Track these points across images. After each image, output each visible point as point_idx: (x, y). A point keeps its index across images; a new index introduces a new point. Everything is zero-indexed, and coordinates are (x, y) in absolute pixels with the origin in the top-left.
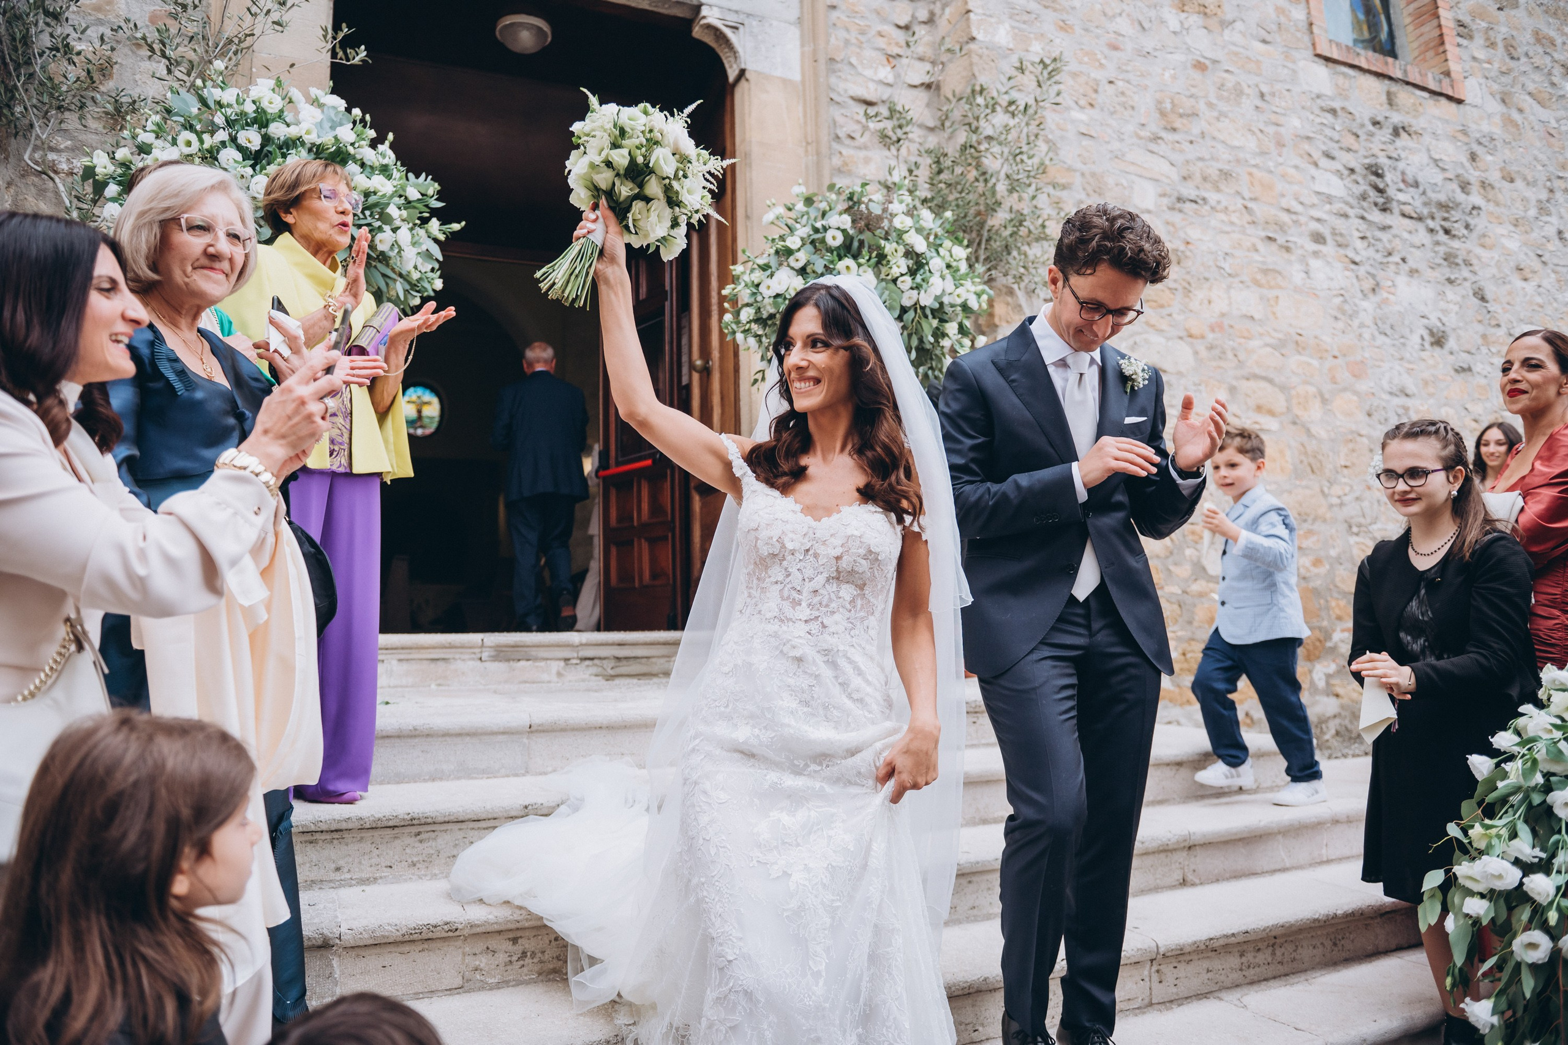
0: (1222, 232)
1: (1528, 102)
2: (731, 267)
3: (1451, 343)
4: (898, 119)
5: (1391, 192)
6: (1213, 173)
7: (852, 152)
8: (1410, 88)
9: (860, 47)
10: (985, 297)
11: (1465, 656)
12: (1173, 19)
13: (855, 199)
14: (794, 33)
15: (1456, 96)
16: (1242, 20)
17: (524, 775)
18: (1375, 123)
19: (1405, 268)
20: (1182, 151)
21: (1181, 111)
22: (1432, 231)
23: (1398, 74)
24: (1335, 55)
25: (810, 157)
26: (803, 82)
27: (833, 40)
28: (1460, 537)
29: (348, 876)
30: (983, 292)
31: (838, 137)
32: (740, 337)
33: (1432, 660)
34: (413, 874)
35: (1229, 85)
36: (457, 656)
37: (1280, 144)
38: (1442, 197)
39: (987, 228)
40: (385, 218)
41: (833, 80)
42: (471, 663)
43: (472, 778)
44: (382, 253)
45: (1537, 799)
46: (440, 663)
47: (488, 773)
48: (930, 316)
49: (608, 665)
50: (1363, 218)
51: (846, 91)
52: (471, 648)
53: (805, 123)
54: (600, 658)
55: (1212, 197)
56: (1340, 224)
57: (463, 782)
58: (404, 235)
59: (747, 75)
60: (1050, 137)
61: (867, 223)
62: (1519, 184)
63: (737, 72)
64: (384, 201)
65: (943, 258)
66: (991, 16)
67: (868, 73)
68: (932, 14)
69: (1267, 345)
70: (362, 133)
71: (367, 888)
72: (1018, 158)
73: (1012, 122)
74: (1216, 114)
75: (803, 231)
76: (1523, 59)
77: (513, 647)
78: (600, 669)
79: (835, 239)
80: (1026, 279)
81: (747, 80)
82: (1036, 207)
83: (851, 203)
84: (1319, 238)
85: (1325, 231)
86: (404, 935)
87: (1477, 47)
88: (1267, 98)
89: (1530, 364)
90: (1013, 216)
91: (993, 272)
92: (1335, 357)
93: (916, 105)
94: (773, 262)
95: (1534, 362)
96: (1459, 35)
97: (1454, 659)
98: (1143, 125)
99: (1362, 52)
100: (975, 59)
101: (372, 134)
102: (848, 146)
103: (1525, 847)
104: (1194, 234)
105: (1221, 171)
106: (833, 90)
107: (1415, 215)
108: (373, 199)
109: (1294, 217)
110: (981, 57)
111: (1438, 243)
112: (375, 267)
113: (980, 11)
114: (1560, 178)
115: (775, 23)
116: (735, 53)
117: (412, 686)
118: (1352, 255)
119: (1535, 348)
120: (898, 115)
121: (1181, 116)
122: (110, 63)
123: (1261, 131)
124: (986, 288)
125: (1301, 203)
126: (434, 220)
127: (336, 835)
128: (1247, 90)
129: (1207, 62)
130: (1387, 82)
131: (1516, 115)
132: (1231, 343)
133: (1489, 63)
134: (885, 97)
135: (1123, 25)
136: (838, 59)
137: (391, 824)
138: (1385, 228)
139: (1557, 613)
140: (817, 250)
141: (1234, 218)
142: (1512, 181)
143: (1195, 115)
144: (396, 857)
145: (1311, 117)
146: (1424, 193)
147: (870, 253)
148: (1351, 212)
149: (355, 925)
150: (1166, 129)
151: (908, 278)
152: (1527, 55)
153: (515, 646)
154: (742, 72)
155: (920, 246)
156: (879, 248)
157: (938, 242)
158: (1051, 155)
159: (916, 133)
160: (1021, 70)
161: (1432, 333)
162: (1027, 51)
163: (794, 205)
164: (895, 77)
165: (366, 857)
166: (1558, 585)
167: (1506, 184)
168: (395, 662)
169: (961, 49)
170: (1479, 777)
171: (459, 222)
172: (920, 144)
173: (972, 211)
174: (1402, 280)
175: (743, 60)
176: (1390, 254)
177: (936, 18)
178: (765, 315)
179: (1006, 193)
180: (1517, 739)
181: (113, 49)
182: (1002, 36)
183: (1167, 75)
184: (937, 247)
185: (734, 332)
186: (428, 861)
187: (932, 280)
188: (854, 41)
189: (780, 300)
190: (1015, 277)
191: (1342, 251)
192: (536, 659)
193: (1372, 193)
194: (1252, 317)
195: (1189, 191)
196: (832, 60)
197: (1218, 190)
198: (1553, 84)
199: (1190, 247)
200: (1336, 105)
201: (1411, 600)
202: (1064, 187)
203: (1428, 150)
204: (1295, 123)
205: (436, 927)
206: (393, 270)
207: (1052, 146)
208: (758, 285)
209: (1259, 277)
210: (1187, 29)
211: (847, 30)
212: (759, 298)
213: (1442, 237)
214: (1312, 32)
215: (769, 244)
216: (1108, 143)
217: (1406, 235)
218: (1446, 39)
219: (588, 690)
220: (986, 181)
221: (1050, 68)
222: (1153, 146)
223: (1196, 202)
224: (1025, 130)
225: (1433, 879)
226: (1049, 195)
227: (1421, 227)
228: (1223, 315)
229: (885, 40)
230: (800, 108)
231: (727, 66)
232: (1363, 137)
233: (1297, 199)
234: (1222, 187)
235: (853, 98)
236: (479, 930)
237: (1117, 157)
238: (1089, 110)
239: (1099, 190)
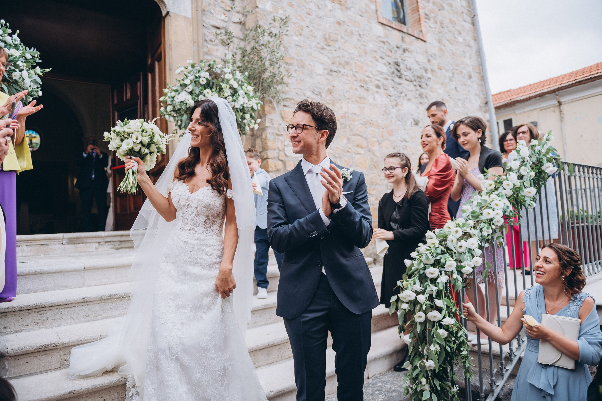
0: (346, 83)
1: (447, 43)
2: (163, 90)
3: (421, 124)
4: (229, 36)
5: (402, 72)
6: (343, 62)
7: (211, 46)
8: (409, 36)
9: (215, 6)
10: (259, 105)
11: (409, 229)
12: (330, 6)
13: (211, 66)
15: (424, 39)
16: (354, 8)
17: (82, 287)
18: (398, 47)
19: (406, 98)
20: (332, 53)
21: (332, 39)
22: (415, 86)
23: (405, 30)
24: (385, 22)
25: (195, 48)
26: (192, 18)
27: (204, 3)
28: (407, 192)
29: (9, 330)
30: (259, 103)
31: (206, 40)
32: (167, 117)
33: (400, 230)
34: (38, 327)
35: (349, 30)
36: (52, 243)
37: (366, 53)
38: (419, 74)
39: (262, 78)
40: (16, 66)
41: (204, 18)
42: (58, 246)
43: (60, 290)
44: (15, 80)
45: (422, 272)
46: (44, 246)
47: (67, 287)
48: (239, 112)
49: (117, 244)
50: (393, 80)
51: (209, 23)
52: (58, 239)
53: (193, 34)
54: (113, 242)
55: (343, 70)
56: (385, 82)
57: (57, 291)
58: (25, 74)
59: (170, 14)
60: (285, 45)
61: (216, 76)
62: (443, 71)
63: (166, 12)
64: (16, 59)
65: (244, 90)
67: (218, 16)
69: (360, 124)
70: (5, 31)
71: (18, 334)
72: (273, 53)
73: (271, 40)
74: (344, 41)
75: (191, 77)
76: (446, 28)
77: (76, 238)
78: (113, 246)
79: (203, 81)
80: (276, 98)
81: (170, 16)
82: (280, 71)
83: (209, 68)
84: (378, 87)
85: (381, 85)
86: (35, 350)
87: (431, 23)
88: (362, 36)
89: (428, 136)
90: (271, 74)
91: (264, 95)
92: (383, 128)
93: (236, 30)
94: (180, 89)
95: (428, 135)
96: (426, 18)
97: (407, 230)
98: (319, 43)
99: (394, 22)
100: (258, 15)
101: (10, 31)
102: (210, 44)
103: (418, 287)
104: (336, 83)
105: (345, 61)
106: (204, 22)
107: (409, 80)
108: (11, 58)
109: (370, 79)
110: (260, 14)
111: (417, 90)
112: (12, 86)
114: (456, 69)
116: (165, 5)
117: (33, 256)
118: (389, 93)
119: (429, 131)
120: (228, 34)
121: (332, 41)
123: (359, 48)
124: (260, 101)
125: (373, 74)
126: (38, 67)
127: (4, 315)
128: (355, 33)
129: (341, 22)
130: (402, 33)
131: (443, 47)
132: (348, 123)
133: (435, 28)
134: (224, 26)
135: (312, 6)
136: (206, 10)
137: (27, 308)
138: (400, 84)
139: (437, 214)
140: (196, 85)
141: (350, 78)
142: (441, 69)
143: (336, 41)
144: (30, 321)
145: (376, 44)
146: (413, 72)
147: (216, 87)
148: (389, 78)
149: (14, 347)
150: (326, 45)
151: (231, 97)
152: (447, 27)
153: (77, 238)
154: (168, 12)
155: (235, 85)
156: (220, 86)
157: (242, 84)
158: (285, 52)
159: (236, 40)
160: (274, 21)
161: (415, 121)
162: (277, 13)
163: (188, 67)
164: (228, 19)
165: (17, 322)
166: (438, 205)
167: (439, 71)
168: (25, 246)
169: (252, 11)
170: (407, 266)
171: (49, 68)
172: (238, 45)
173: (257, 72)
174: (405, 102)
175: (168, 8)
176: (401, 93)
178: (177, 109)
179: (269, 66)
180: (417, 254)
182: (268, 7)
183: (327, 25)
184: (241, 86)
185: (165, 115)
186: (44, 322)
187: (240, 99)
188: (212, 4)
189: (182, 104)
190: (272, 97)
191: (386, 92)
192: (86, 243)
193: (396, 72)
194: (355, 114)
195: (334, 68)
196: (204, 10)
197: (344, 68)
198: (455, 37)
199: (335, 88)
200: (385, 40)
201: (393, 212)
202: (290, 65)
203: (415, 58)
204: (371, 46)
205: (48, 345)
206: (20, 87)
207: (286, 49)
208: (174, 97)
209: (358, 99)
210: (335, 9)
212: (174, 102)
213: (418, 88)
214: (377, 14)
215: (178, 82)
216: (306, 49)
217: (407, 87)
218: (422, 19)
219: (109, 254)
220: (261, 61)
221: (285, 21)
222: (322, 51)
223: (336, 72)
224: (276, 43)
225: (393, 299)
226: (284, 67)
227: (412, 84)
228: (346, 113)
229: (224, 4)
230: (191, 28)
231: (162, 9)
232: (393, 52)
233: (371, 73)
234: (346, 67)
235: (212, 26)
236: (66, 345)
237: (309, 54)
238: (299, 37)
239: (303, 67)
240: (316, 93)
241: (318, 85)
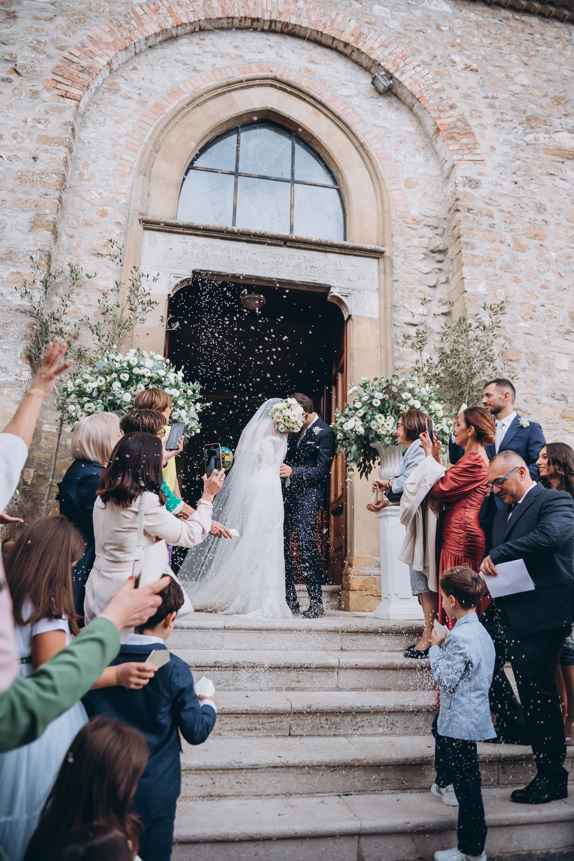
4: (421, 337)
9: (410, 299)
14: (375, 297)
17: (220, 649)
25: (382, 354)
26: (380, 318)
27: (396, 297)
31: (398, 343)
41: (395, 315)
47: (206, 647)
51: (402, 320)
53: (380, 338)
59: (352, 317)
60: (508, 336)
63: (348, 316)
66: (475, 279)
67: (414, 310)
68: (448, 278)
70: (169, 370)
79: (377, 403)
81: (353, 319)
94: (350, 413)
98: (562, 326)
100: (466, 301)
101: (175, 368)
102: (402, 347)
106: (396, 320)
110: (470, 300)
113: (470, 277)
115: (366, 292)
116: (347, 307)
120: (421, 335)
122: (78, 334)
126: (198, 403)
134: (422, 322)
135: (550, 276)
136: (398, 305)
140: (369, 408)
147: (392, 410)
154: (350, 316)
156: (397, 407)
160: (485, 308)
164: (428, 311)
169: (460, 297)
171: (209, 402)
175: (350, 310)
177: (450, 280)
181: (79, 329)
182: (482, 288)
188: (406, 296)
189: (352, 431)
196: (395, 306)
202: (516, 361)
207: (509, 341)
208: (342, 425)
211: (403, 291)
216: (541, 337)
221: (500, 306)
222: (567, 337)
229: (423, 293)
230: (378, 331)
231: (344, 313)
235: (405, 323)
237: (546, 343)
238: (531, 322)
239: (536, 362)
240: (559, 397)
241: (562, 386)
